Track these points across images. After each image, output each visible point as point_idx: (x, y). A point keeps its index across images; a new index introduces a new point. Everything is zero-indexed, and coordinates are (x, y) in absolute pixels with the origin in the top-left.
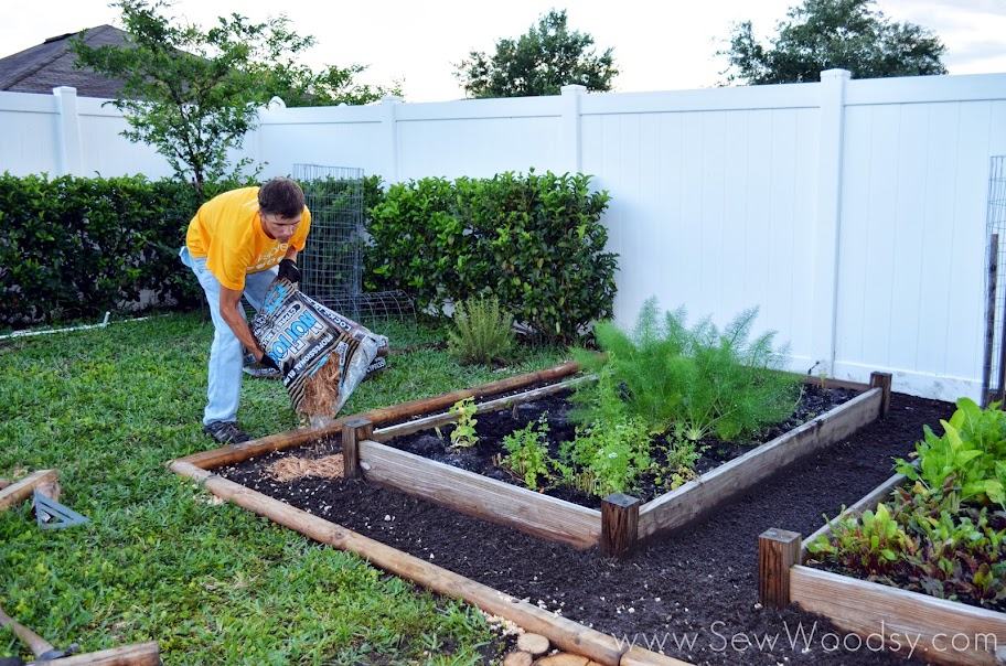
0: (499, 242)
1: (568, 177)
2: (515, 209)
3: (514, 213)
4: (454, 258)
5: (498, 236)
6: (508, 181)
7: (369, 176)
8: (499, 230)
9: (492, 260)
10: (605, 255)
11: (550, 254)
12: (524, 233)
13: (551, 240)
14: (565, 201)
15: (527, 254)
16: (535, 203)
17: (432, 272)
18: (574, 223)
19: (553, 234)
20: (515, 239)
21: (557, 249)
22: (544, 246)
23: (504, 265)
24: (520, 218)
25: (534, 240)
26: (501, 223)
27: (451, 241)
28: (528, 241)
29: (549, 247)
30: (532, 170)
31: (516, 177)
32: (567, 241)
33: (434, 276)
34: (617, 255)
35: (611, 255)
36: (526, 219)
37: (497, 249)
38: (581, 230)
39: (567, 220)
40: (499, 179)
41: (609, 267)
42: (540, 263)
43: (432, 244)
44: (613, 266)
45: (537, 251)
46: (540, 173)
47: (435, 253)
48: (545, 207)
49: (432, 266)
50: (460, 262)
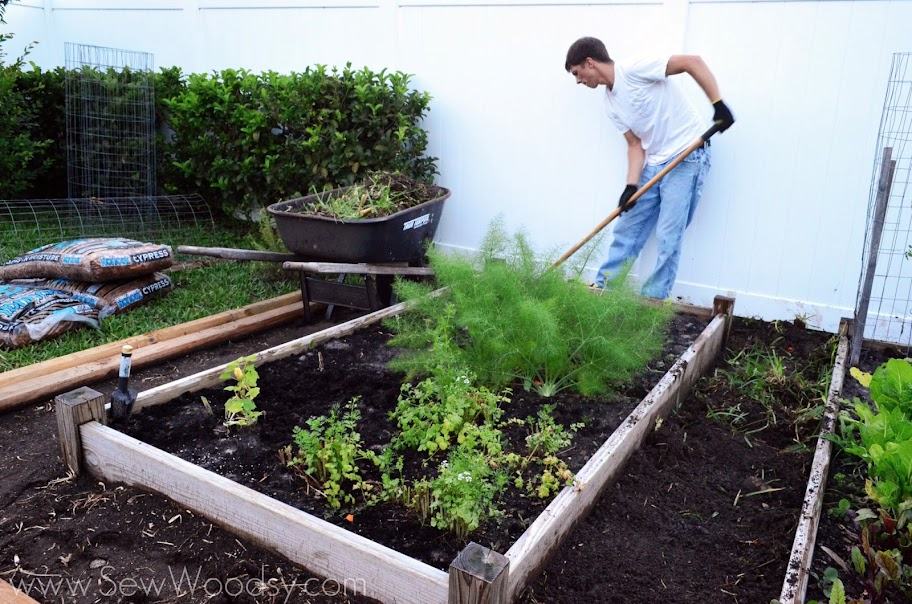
0: (309, 143)
1: (385, 74)
2: (327, 107)
3: (325, 111)
4: (262, 159)
5: (308, 136)
6: (319, 77)
7: (169, 67)
8: (308, 130)
9: (301, 162)
10: (423, 160)
11: (366, 158)
12: (337, 134)
13: (368, 142)
14: (382, 97)
15: (341, 156)
16: (349, 101)
17: (237, 173)
18: (393, 124)
19: (369, 135)
20: (326, 140)
21: (373, 151)
22: (359, 149)
23: (315, 169)
24: (332, 116)
25: (349, 142)
26: (312, 122)
27: (256, 136)
28: (341, 142)
29: (365, 151)
30: (349, 65)
31: (329, 73)
32: (386, 145)
33: (239, 178)
34: (437, 159)
35: (430, 159)
36: (339, 117)
37: (307, 150)
38: (401, 132)
39: (386, 121)
40: (310, 73)
41: (428, 172)
42: (355, 168)
43: (237, 143)
44: (433, 171)
45: (351, 154)
46: (357, 68)
47: (240, 153)
48: (360, 103)
49: (237, 168)
50: (267, 163)
